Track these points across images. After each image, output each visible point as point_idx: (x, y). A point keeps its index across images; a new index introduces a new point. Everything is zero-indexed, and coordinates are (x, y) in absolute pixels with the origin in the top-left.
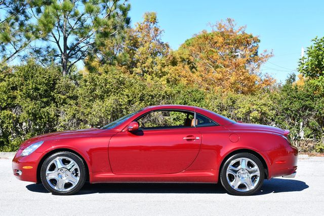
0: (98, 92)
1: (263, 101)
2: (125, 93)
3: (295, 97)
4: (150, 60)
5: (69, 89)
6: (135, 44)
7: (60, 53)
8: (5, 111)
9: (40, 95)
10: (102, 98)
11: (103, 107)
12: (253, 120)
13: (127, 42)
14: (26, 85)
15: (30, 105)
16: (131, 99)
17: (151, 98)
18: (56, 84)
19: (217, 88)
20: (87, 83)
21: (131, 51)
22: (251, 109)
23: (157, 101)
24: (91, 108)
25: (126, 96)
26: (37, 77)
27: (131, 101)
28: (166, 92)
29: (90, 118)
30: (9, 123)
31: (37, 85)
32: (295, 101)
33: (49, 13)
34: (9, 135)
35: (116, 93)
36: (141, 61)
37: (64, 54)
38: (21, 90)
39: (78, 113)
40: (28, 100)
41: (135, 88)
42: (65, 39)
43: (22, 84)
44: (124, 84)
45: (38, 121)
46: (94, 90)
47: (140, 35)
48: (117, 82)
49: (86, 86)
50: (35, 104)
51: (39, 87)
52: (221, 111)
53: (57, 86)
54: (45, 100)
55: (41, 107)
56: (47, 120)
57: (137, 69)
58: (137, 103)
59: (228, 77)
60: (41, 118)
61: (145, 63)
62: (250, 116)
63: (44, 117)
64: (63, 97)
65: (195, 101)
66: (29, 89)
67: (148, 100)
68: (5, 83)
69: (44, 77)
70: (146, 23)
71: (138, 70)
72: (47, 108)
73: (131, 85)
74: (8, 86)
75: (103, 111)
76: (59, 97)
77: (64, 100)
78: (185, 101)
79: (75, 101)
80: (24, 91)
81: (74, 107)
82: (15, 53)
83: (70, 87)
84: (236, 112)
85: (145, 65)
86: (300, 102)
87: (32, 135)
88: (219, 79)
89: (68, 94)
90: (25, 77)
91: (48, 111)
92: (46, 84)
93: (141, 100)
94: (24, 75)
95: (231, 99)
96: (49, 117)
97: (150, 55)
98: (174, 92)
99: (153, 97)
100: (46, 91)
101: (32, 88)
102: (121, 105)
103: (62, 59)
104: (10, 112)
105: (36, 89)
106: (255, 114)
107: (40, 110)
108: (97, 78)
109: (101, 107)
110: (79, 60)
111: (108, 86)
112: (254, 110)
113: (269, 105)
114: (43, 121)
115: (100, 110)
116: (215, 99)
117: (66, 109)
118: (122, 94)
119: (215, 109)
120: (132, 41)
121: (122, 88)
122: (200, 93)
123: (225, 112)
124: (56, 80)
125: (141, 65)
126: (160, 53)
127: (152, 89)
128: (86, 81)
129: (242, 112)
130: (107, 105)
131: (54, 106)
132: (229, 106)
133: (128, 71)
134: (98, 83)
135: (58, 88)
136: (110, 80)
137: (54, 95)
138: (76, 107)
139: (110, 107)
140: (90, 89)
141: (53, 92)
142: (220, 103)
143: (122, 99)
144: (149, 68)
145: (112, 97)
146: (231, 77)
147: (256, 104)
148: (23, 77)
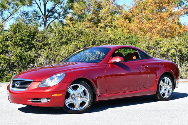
0: (63, 40)
1: (178, 42)
2: (82, 40)
4: (110, 17)
5: (45, 39)
6: (100, 7)
8: (1, 55)
9: (25, 43)
10: (66, 44)
11: (67, 50)
12: (172, 55)
13: (94, 6)
14: (15, 37)
15: (18, 50)
16: (86, 43)
17: (99, 42)
18: (35, 35)
19: (149, 34)
21: (97, 12)
22: (170, 48)
24: (59, 51)
25: (82, 42)
26: (22, 31)
27: (86, 45)
29: (58, 58)
30: (4, 63)
31: (22, 37)
34: (5, 71)
35: (76, 40)
36: (103, 19)
37: (44, 15)
38: (11, 41)
39: (50, 55)
41: (89, 37)
42: (45, 5)
43: (12, 37)
44: (82, 34)
45: (23, 61)
46: (61, 38)
48: (77, 32)
49: (55, 36)
50: (21, 49)
51: (24, 38)
52: (149, 49)
53: (36, 37)
54: (28, 47)
55: (26, 52)
56: (29, 60)
57: (101, 24)
59: (156, 26)
60: (25, 59)
61: (106, 20)
62: (169, 53)
63: (27, 58)
64: (40, 44)
65: (131, 44)
66: (17, 40)
67: (98, 44)
68: (1, 36)
69: (26, 31)
72: (30, 52)
73: (87, 34)
74: (3, 38)
75: (67, 53)
76: (38, 44)
77: (41, 46)
78: (124, 44)
79: (48, 47)
80: (13, 41)
82: (10, 16)
83: (46, 37)
85: (106, 21)
87: (20, 71)
88: (150, 28)
89: (43, 42)
91: (30, 54)
92: (28, 36)
93: (93, 44)
94: (13, 30)
95: (156, 41)
96: (30, 58)
97: (110, 14)
98: (117, 38)
99: (101, 42)
100: (29, 40)
101: (19, 39)
103: (43, 19)
104: (5, 56)
105: (22, 39)
106: (173, 51)
108: (63, 30)
109: (66, 50)
110: (55, 19)
111: (70, 36)
112: (172, 48)
113: (183, 45)
114: (27, 61)
115: (65, 52)
116: (146, 41)
117: (42, 52)
118: (80, 41)
119: (145, 49)
120: (97, 5)
121: (80, 37)
122: (135, 38)
123: (152, 51)
124: (35, 33)
125: (104, 21)
126: (117, 12)
127: (101, 37)
128: (55, 33)
129: (163, 50)
130: (69, 48)
131: (34, 51)
132: (155, 46)
133: (95, 26)
134: (63, 34)
135: (37, 38)
136: (71, 31)
137: (34, 43)
138: (49, 51)
139: (71, 50)
140: (59, 38)
141: (33, 41)
142: (148, 44)
143: (80, 44)
144: (109, 23)
145: (73, 43)
146: (158, 27)
147: (174, 44)
148: (13, 31)
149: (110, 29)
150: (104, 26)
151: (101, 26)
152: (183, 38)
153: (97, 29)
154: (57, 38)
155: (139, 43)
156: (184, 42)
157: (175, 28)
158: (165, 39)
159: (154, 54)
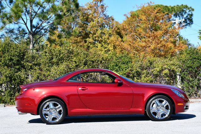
0: (54, 60)
1: (172, 62)
2: (73, 60)
3: (195, 58)
4: (99, 31)
5: (35, 59)
6: (87, 20)
7: (28, 32)
9: (14, 63)
10: (58, 64)
11: (58, 70)
12: (165, 76)
13: (81, 18)
14: (4, 57)
15: (7, 71)
16: (78, 64)
17: (92, 63)
18: (25, 55)
19: (142, 54)
20: (47, 54)
21: (85, 25)
22: (163, 68)
23: (96, 65)
24: (50, 72)
25: (74, 62)
26: (11, 51)
27: (78, 65)
28: (103, 58)
29: (49, 78)
31: (11, 57)
32: (195, 61)
33: (18, 4)
35: (67, 60)
36: (92, 33)
37: (30, 32)
39: (41, 75)
40: (6, 67)
41: (81, 56)
42: (31, 21)
44: (73, 53)
45: (13, 82)
46: (52, 58)
47: (90, 12)
48: (68, 52)
49: (46, 55)
50: (11, 70)
51: (13, 58)
52: (142, 70)
54: (17, 67)
55: (15, 72)
56: (19, 81)
58: (82, 67)
60: (15, 80)
61: (95, 34)
62: (162, 73)
63: (17, 79)
64: (30, 64)
65: (124, 64)
66: (6, 60)
67: (90, 64)
69: (16, 51)
70: (94, 2)
71: (90, 40)
72: (19, 73)
73: (78, 54)
75: (58, 73)
76: (27, 65)
77: (31, 66)
78: (116, 64)
79: (39, 67)
80: (3, 61)
81: (38, 71)
83: (35, 57)
84: (152, 70)
85: (96, 36)
86: (199, 62)
88: (143, 47)
89: (33, 63)
90: (3, 51)
91: (20, 75)
92: (18, 56)
93: (85, 64)
95: (149, 61)
96: (20, 79)
97: (99, 27)
98: (109, 58)
99: (93, 62)
100: (18, 61)
101: (8, 59)
102: (70, 69)
105: (11, 60)
106: (166, 71)
107: (14, 74)
108: (53, 50)
109: (57, 70)
111: (61, 56)
112: (165, 69)
113: (176, 65)
114: (17, 82)
115: (56, 73)
116: (139, 62)
117: (32, 73)
118: (72, 61)
119: (138, 69)
120: (85, 17)
121: (71, 56)
122: (128, 58)
123: (145, 71)
124: (25, 52)
125: (93, 35)
126: (107, 25)
127: (93, 56)
128: (46, 53)
129: (156, 70)
130: (61, 69)
131: (24, 71)
132: (148, 66)
133: (83, 41)
134: (54, 54)
135: (26, 58)
136: (63, 51)
137: (23, 63)
138: (40, 71)
139: (63, 71)
140: (49, 58)
141: (23, 61)
142: (141, 65)
143: (71, 64)
144: (99, 38)
145: (65, 63)
146: (151, 45)
147: (167, 65)
148: (2, 51)
149: (100, 44)
150: (93, 41)
151: (90, 41)
152: (176, 58)
153: (85, 44)
154: (47, 58)
155: (132, 63)
156: (177, 63)
157: (169, 47)
158: (159, 59)
159: (147, 74)
